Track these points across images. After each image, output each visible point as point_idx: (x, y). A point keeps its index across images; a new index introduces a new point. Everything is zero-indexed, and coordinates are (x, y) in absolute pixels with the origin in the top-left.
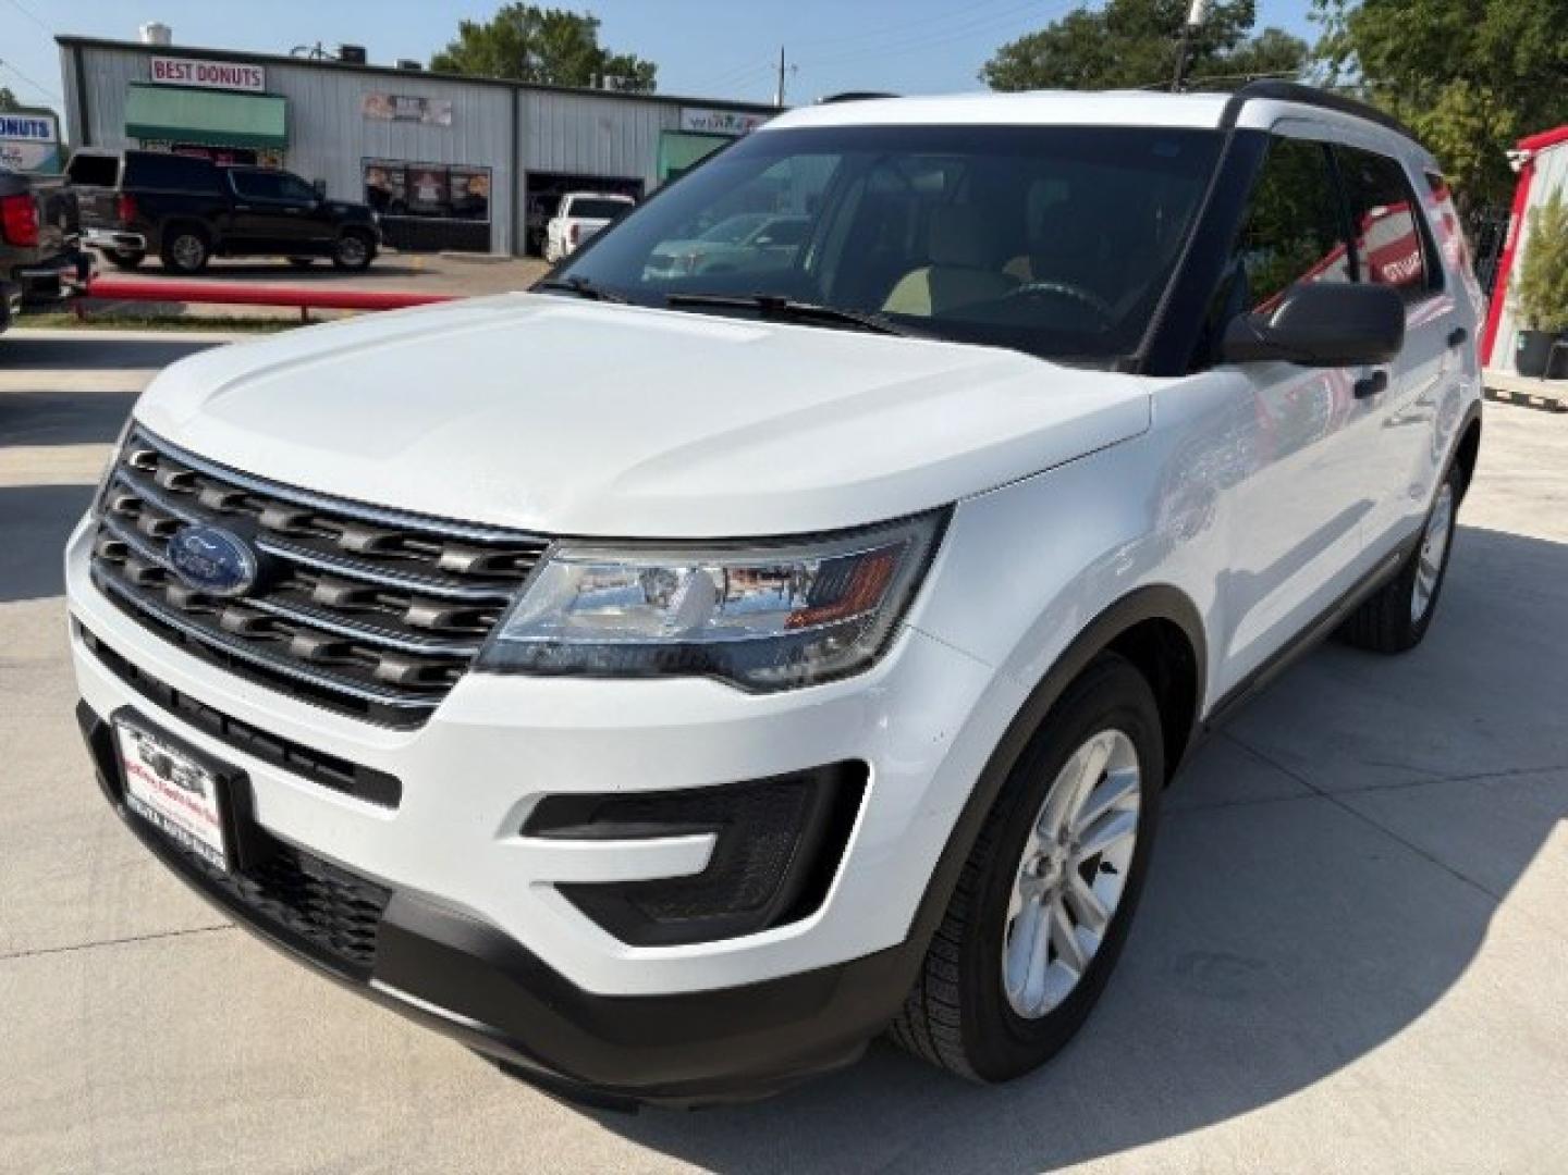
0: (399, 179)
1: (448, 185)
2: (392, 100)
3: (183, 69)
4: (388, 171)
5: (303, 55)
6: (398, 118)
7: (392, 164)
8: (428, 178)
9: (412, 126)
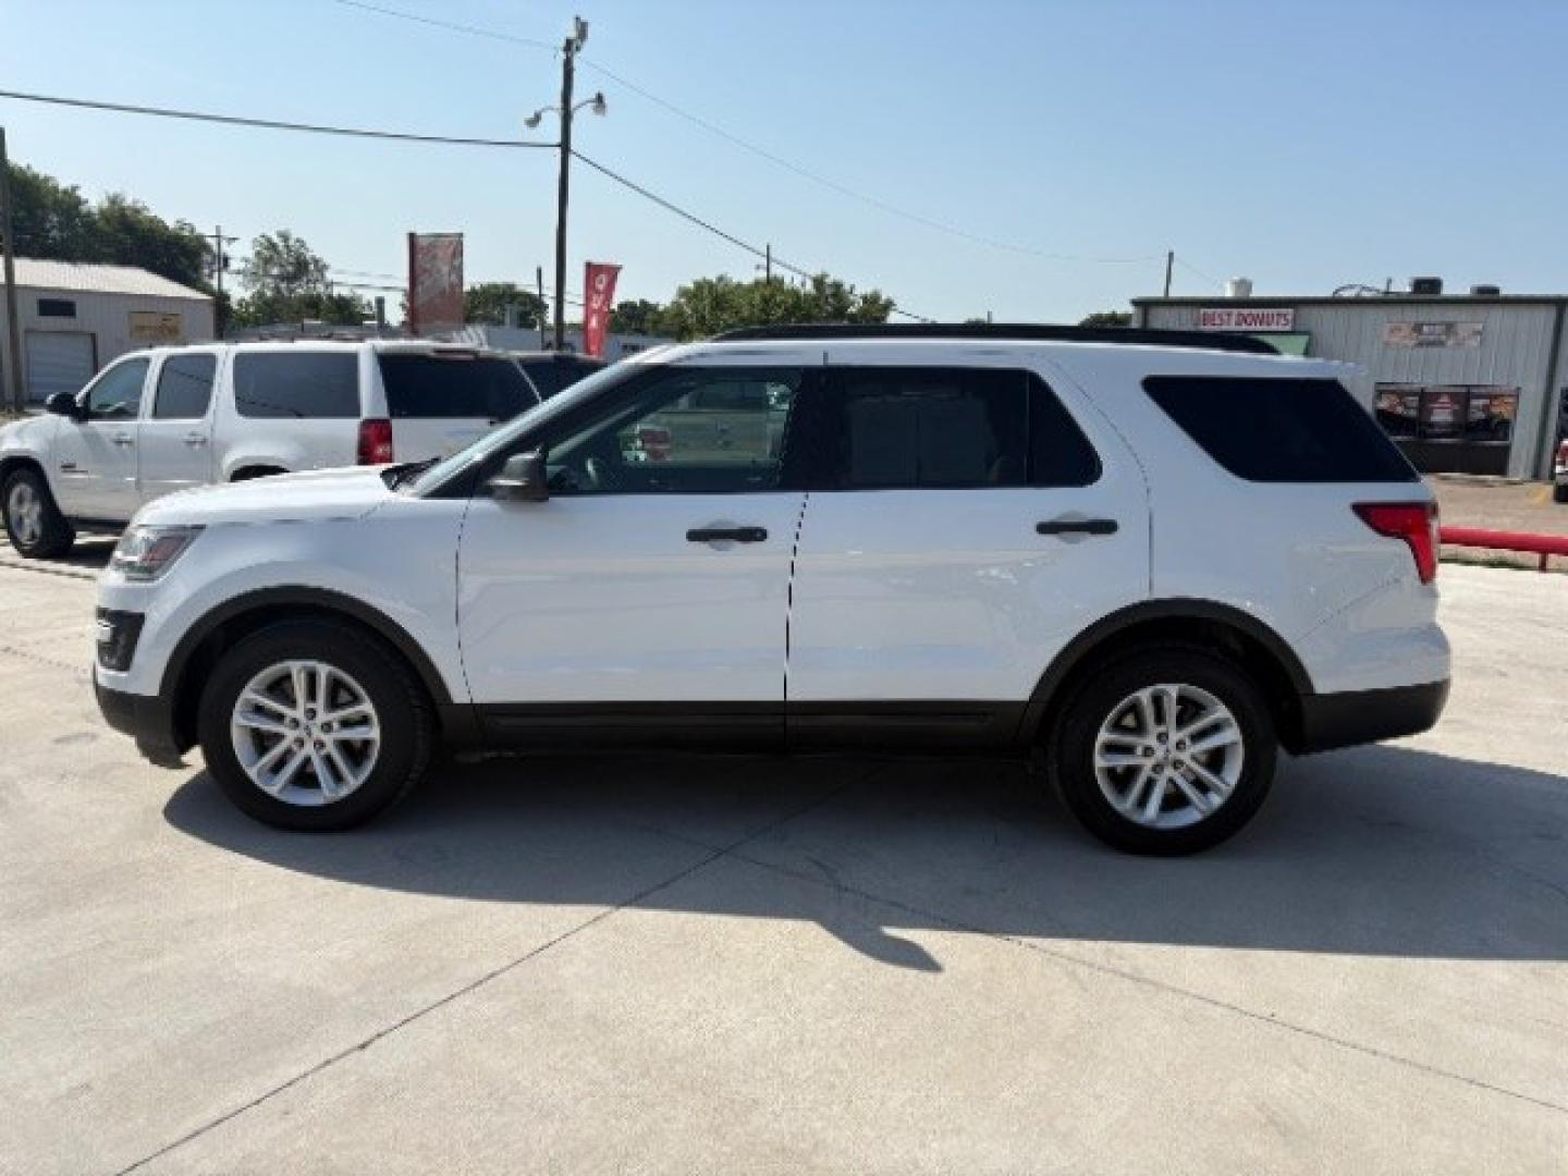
0: (1413, 401)
1: (1466, 406)
2: (1418, 328)
3: (1225, 318)
4: (1401, 395)
5: (1346, 294)
6: (1420, 344)
7: (1406, 388)
8: (1445, 399)
9: (1435, 350)
